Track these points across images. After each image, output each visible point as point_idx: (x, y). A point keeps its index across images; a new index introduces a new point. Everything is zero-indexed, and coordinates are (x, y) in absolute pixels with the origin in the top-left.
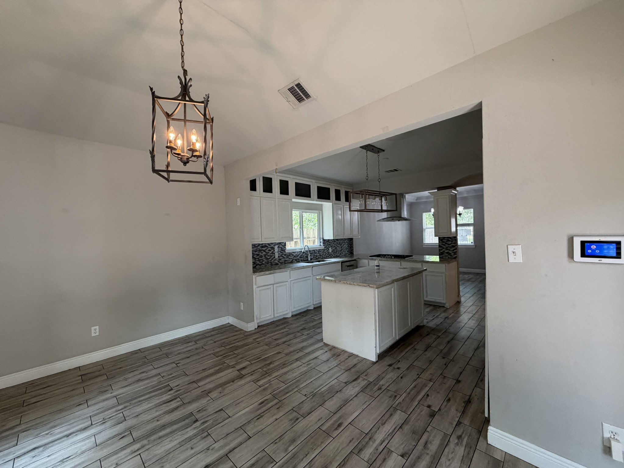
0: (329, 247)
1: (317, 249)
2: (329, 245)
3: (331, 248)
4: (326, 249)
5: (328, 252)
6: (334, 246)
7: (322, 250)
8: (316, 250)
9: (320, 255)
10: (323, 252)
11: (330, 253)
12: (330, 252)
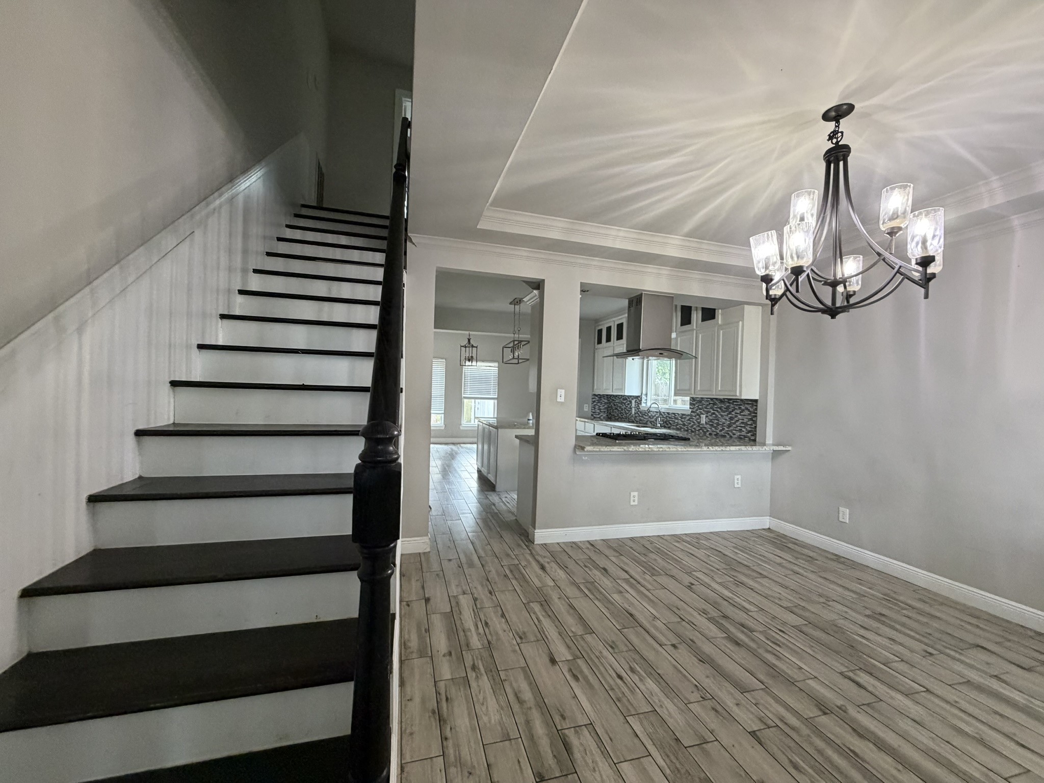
0: (701, 412)
2: (700, 409)
3: (706, 416)
4: (695, 416)
5: (699, 423)
6: (714, 413)
7: (688, 415)
8: (678, 414)
9: (684, 425)
10: (689, 420)
12: (702, 422)
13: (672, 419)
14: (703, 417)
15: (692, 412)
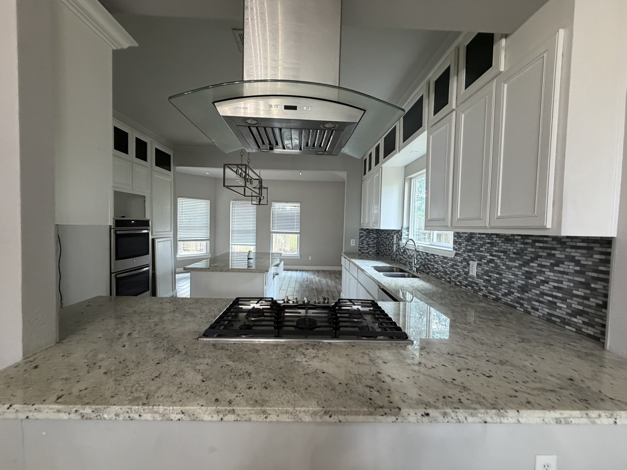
0: (469, 256)
1: (440, 255)
2: (470, 251)
3: (478, 264)
4: (461, 262)
5: (467, 273)
6: (491, 261)
7: (451, 260)
8: (438, 256)
9: (445, 273)
10: (452, 266)
11: (472, 277)
12: (471, 273)
13: (431, 262)
14: (474, 265)
15: (456, 254)
